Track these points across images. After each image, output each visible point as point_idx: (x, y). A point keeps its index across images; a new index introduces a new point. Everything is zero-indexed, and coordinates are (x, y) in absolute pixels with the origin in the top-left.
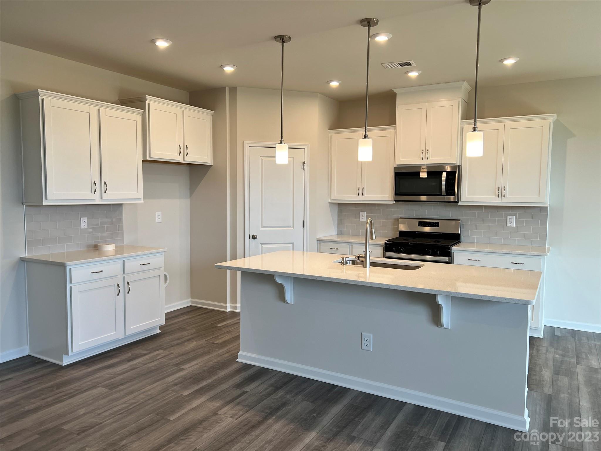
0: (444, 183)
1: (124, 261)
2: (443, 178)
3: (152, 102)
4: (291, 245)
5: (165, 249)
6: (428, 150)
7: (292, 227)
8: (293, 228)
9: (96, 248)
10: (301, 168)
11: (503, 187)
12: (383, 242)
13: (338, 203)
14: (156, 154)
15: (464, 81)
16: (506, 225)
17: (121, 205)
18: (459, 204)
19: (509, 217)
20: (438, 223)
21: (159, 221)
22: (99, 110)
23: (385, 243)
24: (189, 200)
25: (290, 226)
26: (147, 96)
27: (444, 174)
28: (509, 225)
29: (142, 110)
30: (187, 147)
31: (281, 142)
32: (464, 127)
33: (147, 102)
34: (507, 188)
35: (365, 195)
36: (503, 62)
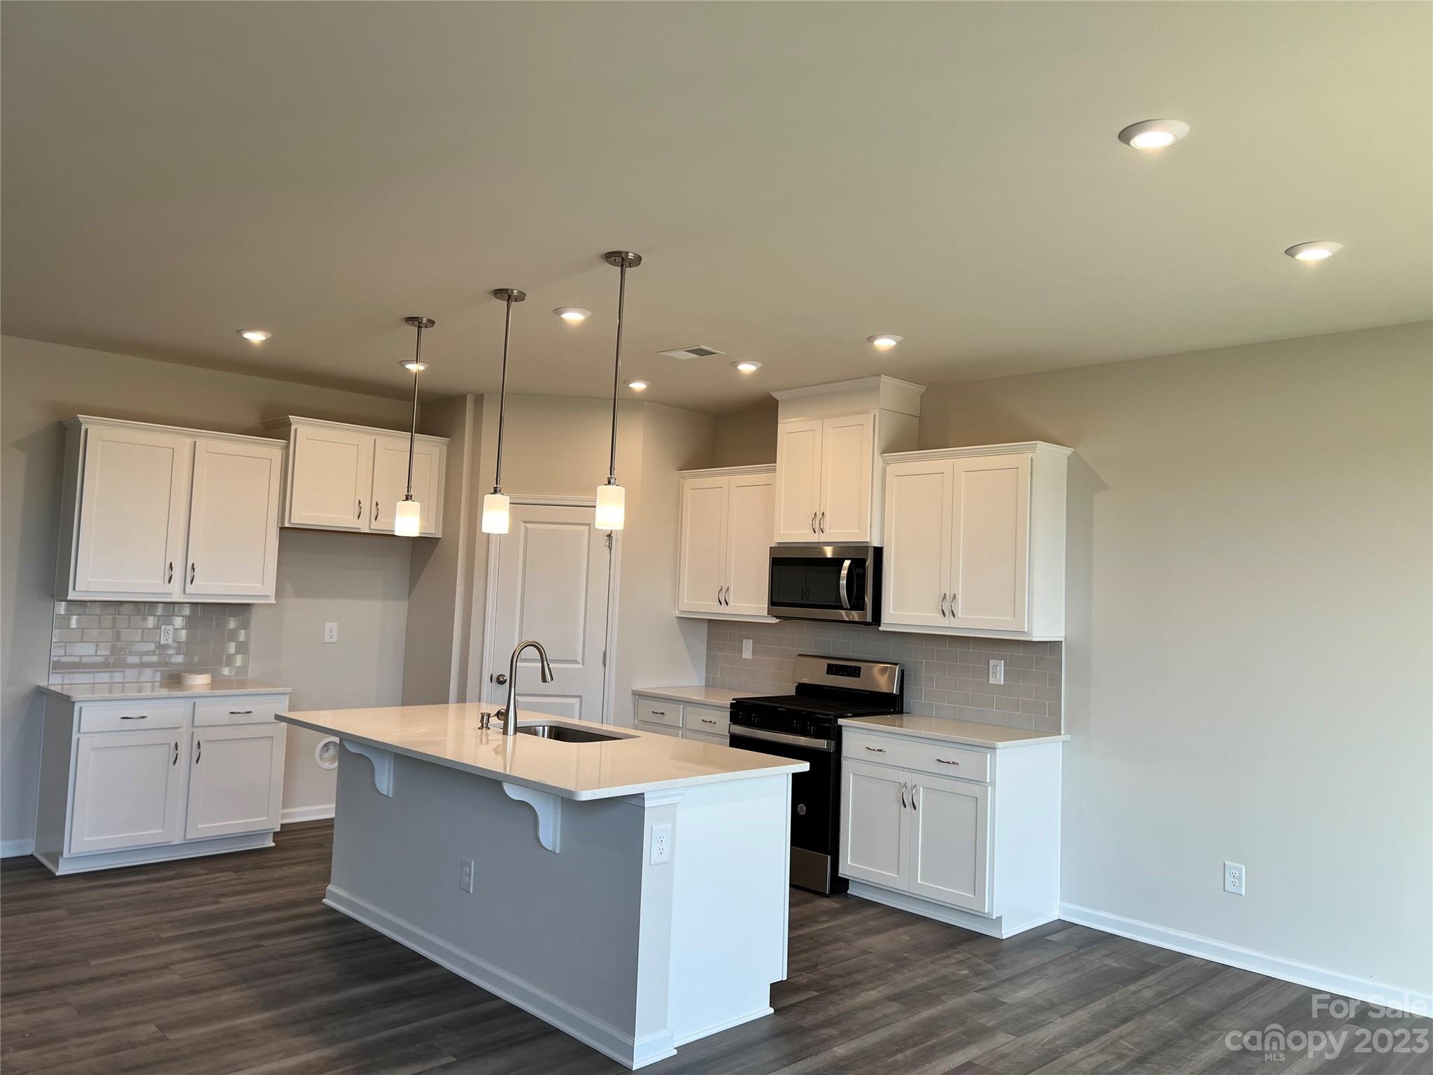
0: (843, 582)
1: (195, 704)
2: (842, 572)
3: (303, 428)
4: (576, 701)
5: (289, 689)
6: (823, 514)
7: (580, 661)
8: (583, 665)
9: (174, 680)
10: (605, 545)
11: (952, 594)
12: (728, 702)
13: (709, 620)
14: (302, 515)
15: (880, 375)
16: (987, 680)
17: (249, 605)
18: (880, 628)
19: (992, 662)
20: (860, 668)
21: (331, 640)
22: (195, 442)
23: (731, 703)
24: (407, 603)
25: (576, 662)
26: (290, 416)
27: (847, 563)
28: (992, 681)
29: (285, 441)
30: (377, 505)
31: (408, 498)
32: (887, 467)
33: (293, 427)
34: (959, 597)
35: (731, 603)
36: (872, 342)
